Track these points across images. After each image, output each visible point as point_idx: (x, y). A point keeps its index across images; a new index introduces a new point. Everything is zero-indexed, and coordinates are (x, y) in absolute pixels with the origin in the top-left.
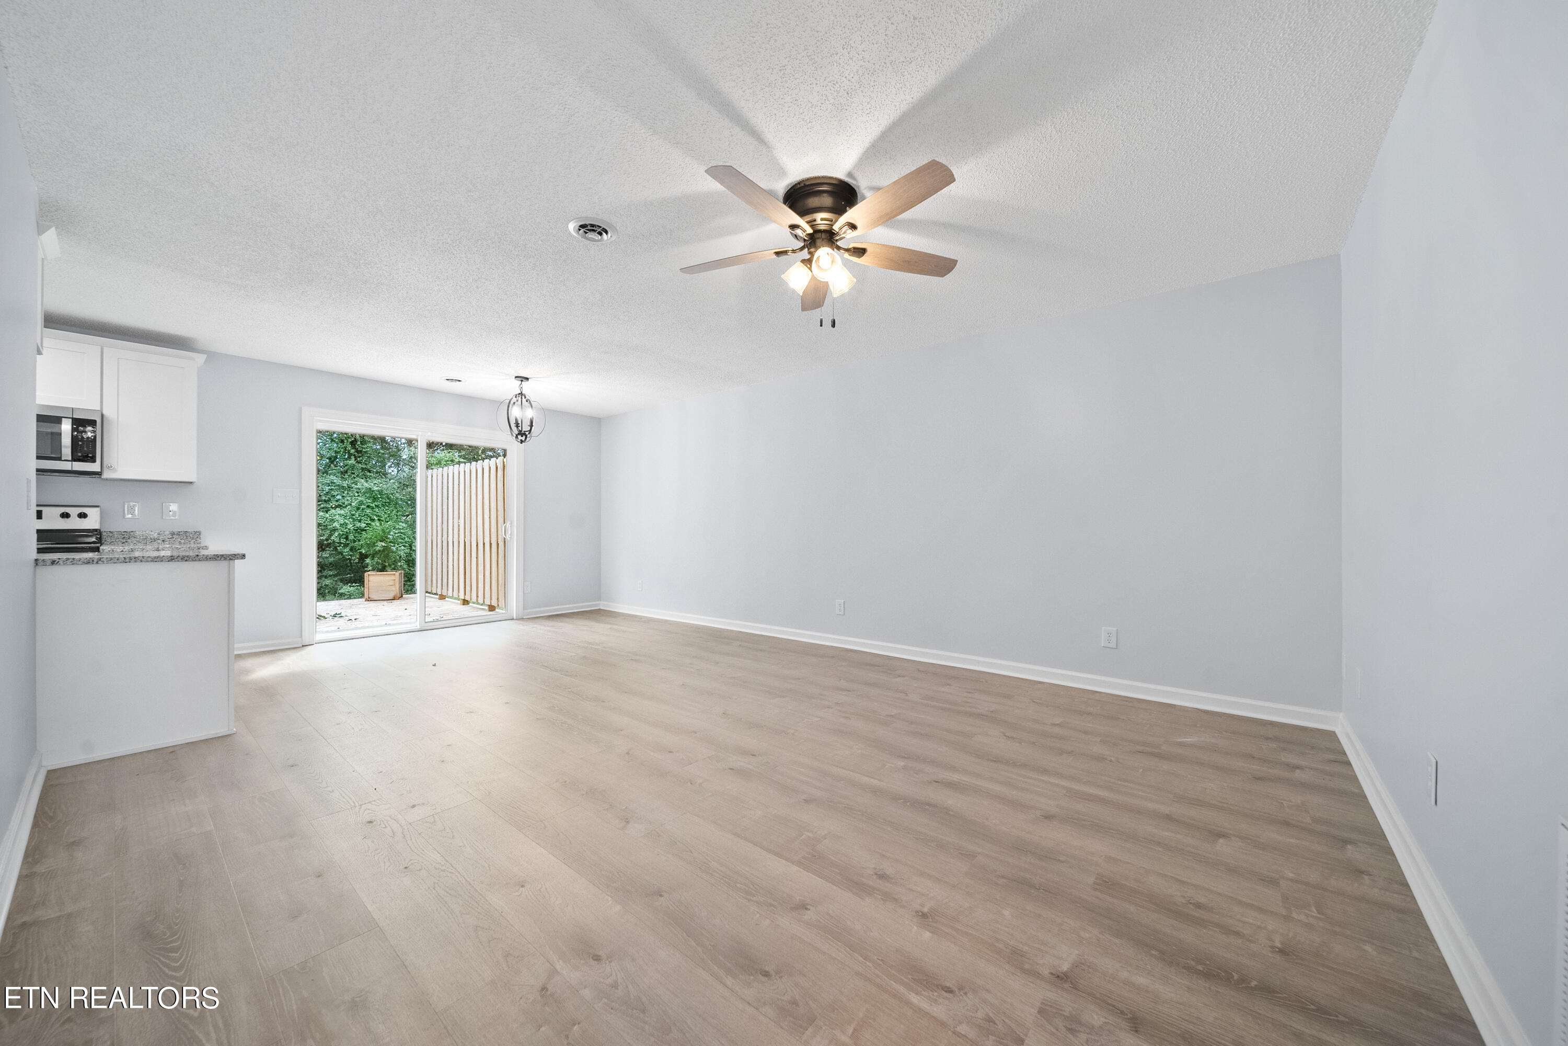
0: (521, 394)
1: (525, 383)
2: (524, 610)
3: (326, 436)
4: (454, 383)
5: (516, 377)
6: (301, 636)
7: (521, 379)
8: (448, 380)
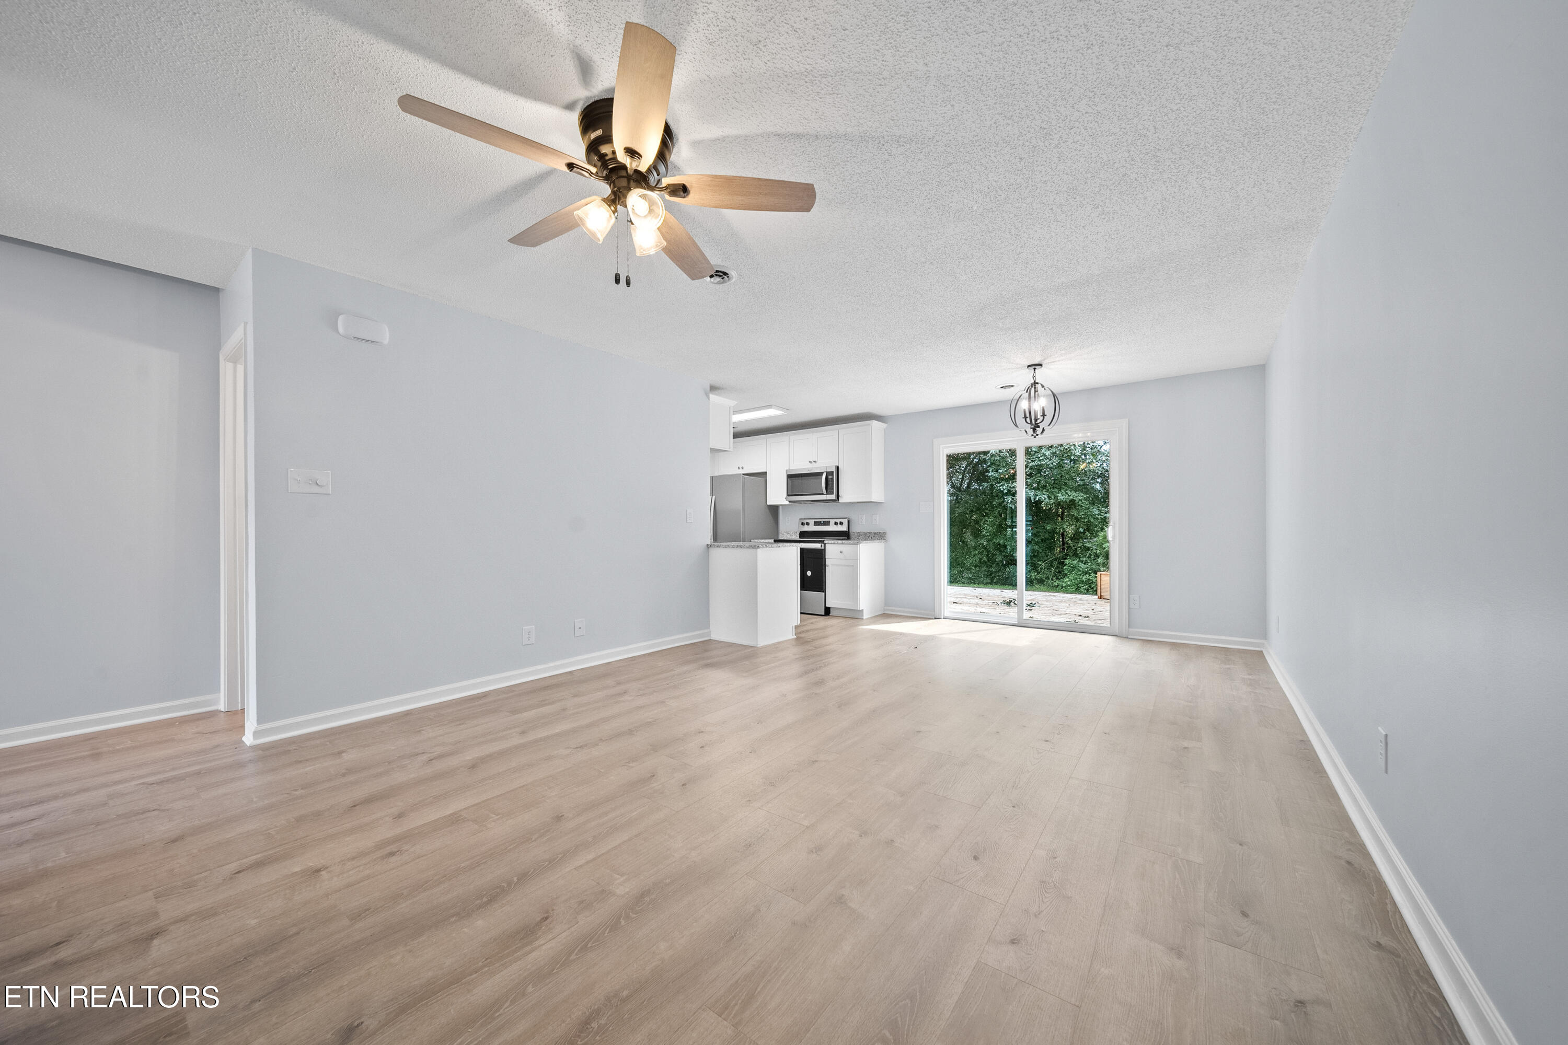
0: (1035, 383)
1: (1039, 370)
2: (1129, 627)
3: (953, 460)
4: (1007, 390)
5: (1029, 366)
6: (934, 611)
7: (1033, 367)
8: (1002, 387)
